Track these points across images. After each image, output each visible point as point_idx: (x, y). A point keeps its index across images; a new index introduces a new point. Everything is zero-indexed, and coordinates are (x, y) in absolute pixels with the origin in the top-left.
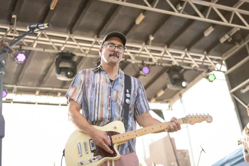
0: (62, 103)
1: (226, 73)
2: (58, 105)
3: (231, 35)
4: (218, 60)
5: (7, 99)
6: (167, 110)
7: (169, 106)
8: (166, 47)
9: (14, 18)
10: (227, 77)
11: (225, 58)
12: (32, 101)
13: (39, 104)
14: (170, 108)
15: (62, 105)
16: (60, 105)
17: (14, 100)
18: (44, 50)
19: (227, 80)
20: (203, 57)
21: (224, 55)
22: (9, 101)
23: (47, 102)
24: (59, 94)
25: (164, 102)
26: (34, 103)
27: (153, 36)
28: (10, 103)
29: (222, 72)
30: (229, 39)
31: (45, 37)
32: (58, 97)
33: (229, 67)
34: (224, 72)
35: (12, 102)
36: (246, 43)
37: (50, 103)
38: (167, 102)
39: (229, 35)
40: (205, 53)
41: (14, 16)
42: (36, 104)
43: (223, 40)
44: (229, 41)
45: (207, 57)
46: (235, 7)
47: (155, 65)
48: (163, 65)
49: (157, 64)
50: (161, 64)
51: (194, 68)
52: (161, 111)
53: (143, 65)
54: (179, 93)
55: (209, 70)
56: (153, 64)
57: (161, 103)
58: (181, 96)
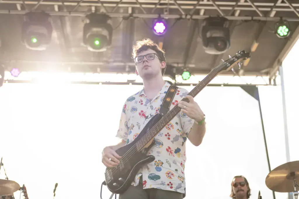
0: (104, 81)
2: (98, 83)
6: (267, 85)
7: (270, 80)
14: (272, 83)
15: (103, 83)
16: (101, 83)
23: (84, 81)
24: (99, 69)
25: (261, 74)
32: (99, 73)
37: (88, 81)
38: (267, 73)
47: (181, 18)
48: (195, 17)
49: (184, 17)
50: (191, 17)
51: (252, 17)
52: (257, 86)
53: (160, 20)
54: (277, 60)
55: (281, 18)
56: (177, 16)
57: (257, 76)
58: (280, 63)
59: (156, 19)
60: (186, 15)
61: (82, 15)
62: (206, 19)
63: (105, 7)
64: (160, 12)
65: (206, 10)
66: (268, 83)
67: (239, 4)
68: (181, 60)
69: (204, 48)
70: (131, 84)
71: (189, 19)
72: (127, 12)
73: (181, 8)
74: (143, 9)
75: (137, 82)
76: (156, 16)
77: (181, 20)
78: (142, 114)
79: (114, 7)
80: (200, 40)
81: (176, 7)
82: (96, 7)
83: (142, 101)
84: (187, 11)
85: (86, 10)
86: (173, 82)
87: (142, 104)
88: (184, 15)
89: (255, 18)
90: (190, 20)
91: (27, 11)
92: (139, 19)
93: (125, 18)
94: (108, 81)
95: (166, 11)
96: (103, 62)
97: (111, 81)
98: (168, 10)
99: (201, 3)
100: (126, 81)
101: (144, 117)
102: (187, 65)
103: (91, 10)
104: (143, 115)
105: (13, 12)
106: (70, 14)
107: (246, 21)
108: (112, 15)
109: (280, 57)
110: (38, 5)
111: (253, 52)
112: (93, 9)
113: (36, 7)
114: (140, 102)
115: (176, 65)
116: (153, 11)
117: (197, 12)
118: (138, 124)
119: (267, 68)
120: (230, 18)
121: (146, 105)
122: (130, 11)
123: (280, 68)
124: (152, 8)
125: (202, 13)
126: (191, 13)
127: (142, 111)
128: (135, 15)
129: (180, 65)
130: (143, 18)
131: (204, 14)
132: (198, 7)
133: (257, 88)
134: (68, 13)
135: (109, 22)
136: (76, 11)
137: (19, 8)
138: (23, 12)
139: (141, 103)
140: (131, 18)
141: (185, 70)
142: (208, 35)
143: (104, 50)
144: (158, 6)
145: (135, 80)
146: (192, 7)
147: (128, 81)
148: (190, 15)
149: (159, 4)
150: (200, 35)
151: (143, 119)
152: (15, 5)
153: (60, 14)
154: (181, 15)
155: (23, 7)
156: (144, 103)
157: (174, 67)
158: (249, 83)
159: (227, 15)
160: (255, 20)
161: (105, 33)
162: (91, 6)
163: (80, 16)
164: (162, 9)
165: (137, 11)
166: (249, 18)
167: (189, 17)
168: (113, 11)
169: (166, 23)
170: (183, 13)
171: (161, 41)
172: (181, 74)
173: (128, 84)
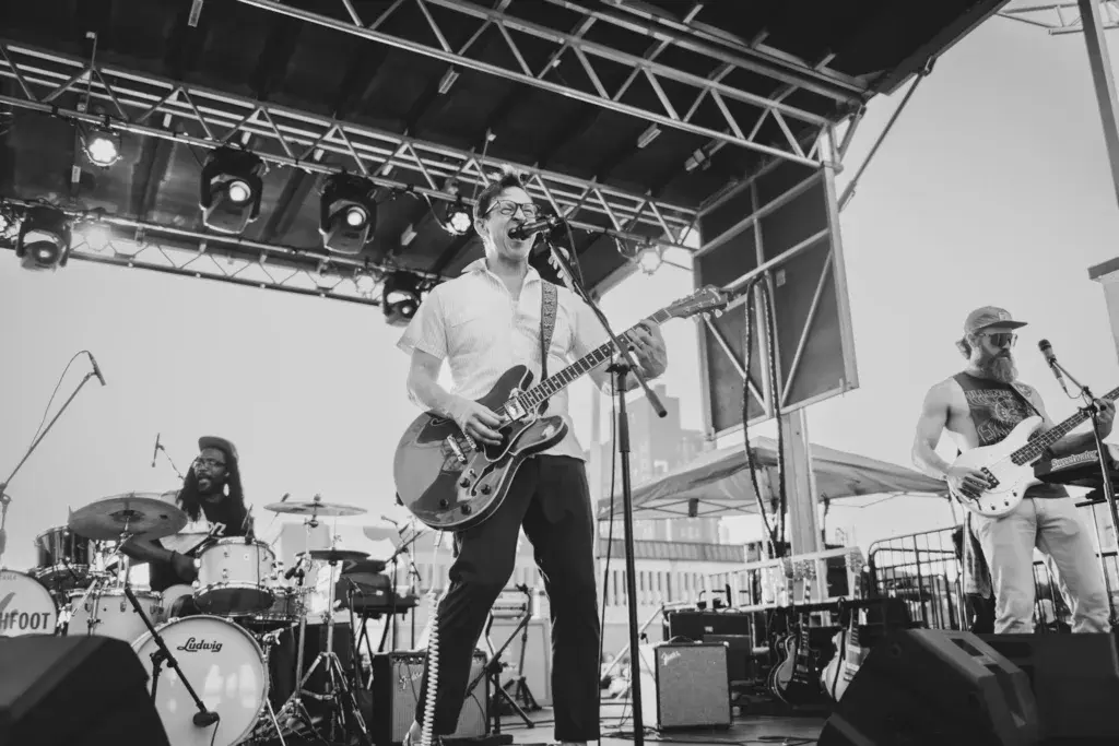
0: (270, 281)
1: (697, 253)
2: (256, 284)
3: (712, 152)
4: (685, 216)
5: (117, 254)
8: (537, 164)
9: (91, 40)
10: (699, 263)
11: (702, 214)
12: (187, 268)
13: (204, 276)
15: (269, 287)
17: (139, 259)
18: (175, 137)
19: (695, 269)
20: (642, 201)
21: (702, 203)
22: (126, 260)
23: (229, 274)
24: (264, 257)
26: (191, 274)
27: (493, 133)
28: (126, 264)
29: (687, 251)
30: (703, 163)
31: (186, 102)
33: (705, 239)
34: (692, 250)
35: (131, 265)
36: (752, 179)
37: (238, 276)
39: (705, 153)
40: (649, 193)
41: (91, 35)
42: (198, 275)
43: (691, 165)
44: (706, 167)
45: (651, 204)
46: (712, 79)
51: (604, 228)
53: (459, 206)
55: (648, 238)
59: (450, 203)
70: (322, 295)
74: (429, 180)
75: (336, 292)
89: (609, 231)
91: (213, 141)
100: (313, 287)
115: (421, 274)
147: (319, 288)
166: (601, 229)
168: (375, 171)
173: (318, 294)
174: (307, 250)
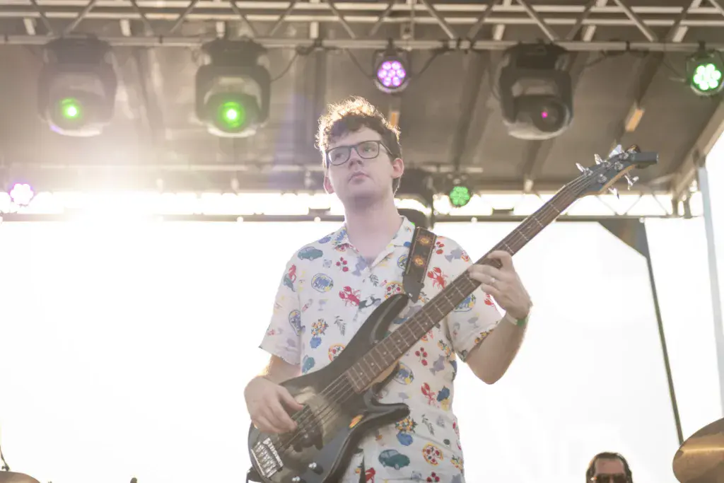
0: (251, 213)
2: (233, 219)
6: (667, 216)
7: (675, 203)
14: (681, 210)
15: (248, 219)
16: (240, 219)
18: (6, 39)
24: (235, 184)
25: (653, 190)
32: (235, 193)
37: (207, 213)
38: (668, 187)
47: (446, 48)
48: (480, 45)
49: (452, 44)
50: (472, 45)
51: (628, 43)
52: (641, 221)
53: (392, 54)
54: (693, 151)
55: (702, 44)
56: (437, 44)
57: (642, 194)
58: (700, 160)
59: (381, 51)
60: (459, 41)
61: (194, 45)
62: (509, 50)
63: (249, 23)
64: (392, 32)
65: (508, 28)
66: (671, 211)
67: (593, 9)
68: (446, 155)
69: (506, 123)
70: (317, 219)
71: (466, 51)
72: (308, 36)
73: (445, 23)
74: (348, 28)
75: (333, 213)
76: (381, 44)
77: (447, 54)
78: (349, 295)
79: (273, 24)
80: (494, 102)
81: (433, 20)
82: (227, 23)
83: (345, 263)
84: (461, 30)
85: (201, 31)
86: (427, 211)
87: (346, 269)
88: (454, 40)
89: (634, 45)
90: (470, 52)
91: (51, 36)
92: (337, 52)
93: (301, 51)
94: (259, 213)
95: (407, 31)
96: (246, 163)
97: (267, 213)
98: (412, 28)
99: (496, 8)
100: (306, 212)
101: (354, 303)
102: (462, 169)
103: (214, 31)
104: (353, 298)
105: (15, 41)
106: (161, 42)
107: (612, 53)
108: (268, 44)
109: (699, 142)
110: (80, 20)
111: (631, 133)
112: (220, 28)
113: (74, 26)
114: (338, 264)
115: (433, 169)
116: (374, 31)
117: (487, 32)
118: (338, 321)
119: (667, 173)
120: (570, 46)
121: (357, 273)
122: (314, 33)
123: (701, 171)
124: (370, 25)
125: (498, 34)
126: (472, 34)
127: (348, 289)
128: (326, 43)
129: (444, 169)
130: (347, 49)
131: (504, 37)
132: (488, 20)
133: (643, 225)
134: (157, 39)
135: (262, 60)
136: (178, 35)
137: (30, 28)
138: (42, 41)
139: (342, 266)
140: (318, 49)
141: (457, 181)
142: (516, 90)
143: (248, 133)
144: (387, 19)
145: (329, 209)
146: (473, 20)
147: (311, 210)
148: (468, 39)
149: (388, 12)
150: (496, 90)
151: (353, 307)
152: (20, 21)
153: (137, 42)
154: (446, 39)
155: (40, 27)
156: (352, 266)
157: (429, 174)
158: (621, 213)
159: (563, 40)
160: (636, 51)
161: (251, 88)
162: (214, 21)
163: (186, 48)
164: (397, 25)
165: (331, 33)
167: (465, 45)
168: (272, 33)
169: (408, 61)
170: (451, 36)
171: (394, 109)
172: (448, 193)
173: (312, 219)
174: (275, 163)
